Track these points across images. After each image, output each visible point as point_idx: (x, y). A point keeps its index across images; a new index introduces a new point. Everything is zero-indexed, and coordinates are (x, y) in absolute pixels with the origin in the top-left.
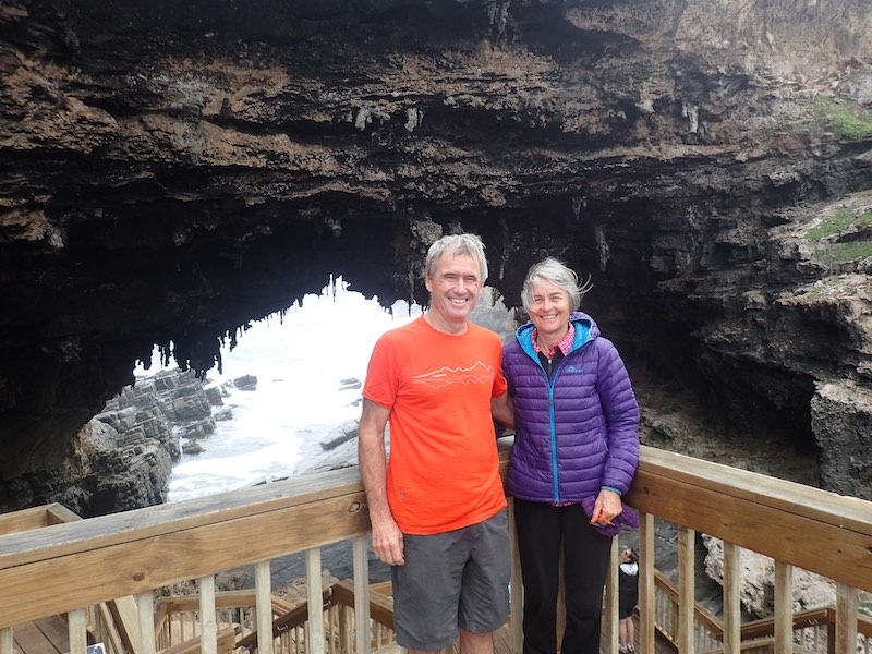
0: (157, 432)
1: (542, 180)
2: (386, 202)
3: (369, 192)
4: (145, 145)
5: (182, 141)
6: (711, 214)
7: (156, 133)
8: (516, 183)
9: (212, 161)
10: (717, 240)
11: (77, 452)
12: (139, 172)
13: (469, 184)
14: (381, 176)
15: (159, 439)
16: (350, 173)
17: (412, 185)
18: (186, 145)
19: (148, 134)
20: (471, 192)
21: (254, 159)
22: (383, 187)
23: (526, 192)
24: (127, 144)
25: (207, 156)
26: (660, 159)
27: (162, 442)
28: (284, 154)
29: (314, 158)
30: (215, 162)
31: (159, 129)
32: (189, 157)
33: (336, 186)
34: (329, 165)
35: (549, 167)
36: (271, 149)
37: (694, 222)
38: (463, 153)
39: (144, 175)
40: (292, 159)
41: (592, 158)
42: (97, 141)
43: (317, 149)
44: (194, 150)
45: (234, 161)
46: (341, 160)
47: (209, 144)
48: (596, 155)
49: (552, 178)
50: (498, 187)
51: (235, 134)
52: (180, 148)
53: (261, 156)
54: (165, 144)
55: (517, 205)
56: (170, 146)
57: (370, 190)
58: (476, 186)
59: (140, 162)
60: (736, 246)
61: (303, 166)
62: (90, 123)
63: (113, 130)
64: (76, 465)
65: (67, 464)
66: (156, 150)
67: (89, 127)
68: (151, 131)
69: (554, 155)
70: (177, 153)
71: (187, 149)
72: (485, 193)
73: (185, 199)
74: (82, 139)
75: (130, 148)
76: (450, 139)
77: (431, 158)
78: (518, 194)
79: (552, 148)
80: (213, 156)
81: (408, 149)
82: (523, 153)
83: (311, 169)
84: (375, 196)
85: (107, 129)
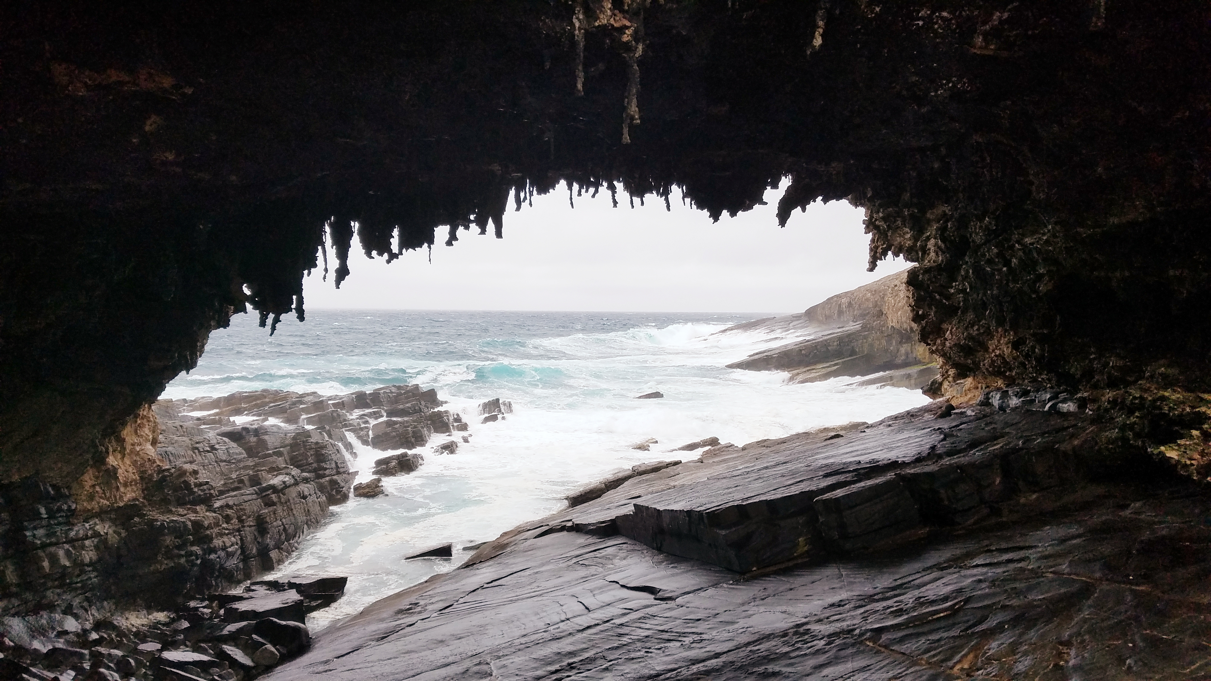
11: (110, 461)
64: (106, 483)
65: (89, 479)
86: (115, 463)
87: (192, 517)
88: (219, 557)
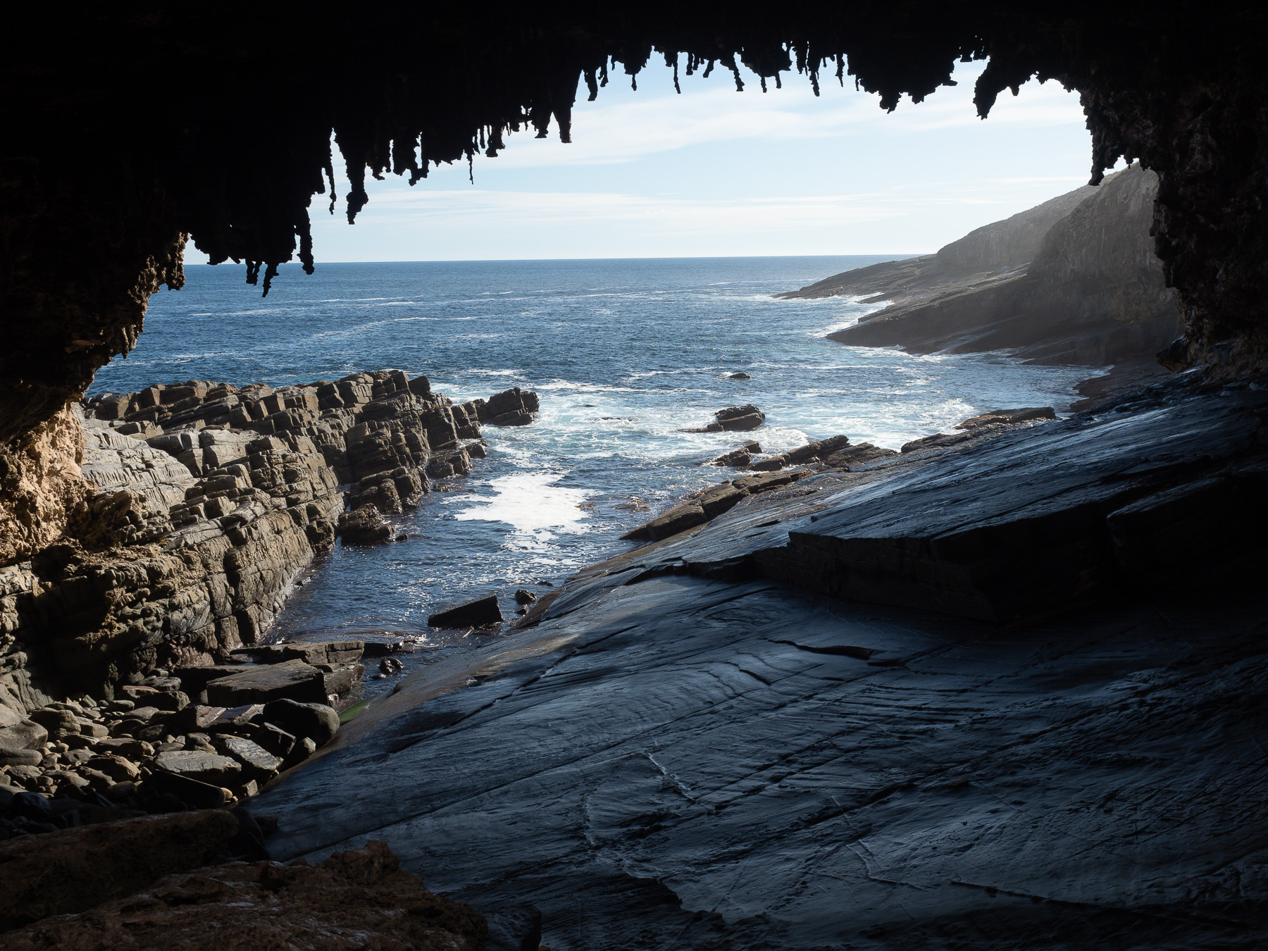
0: (280, 480)
11: (25, 485)
15: (285, 495)
27: (291, 503)
64: (23, 517)
86: (31, 489)
87: (145, 561)
88: (185, 617)
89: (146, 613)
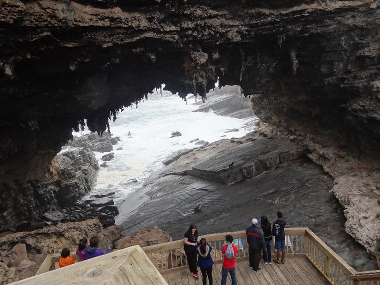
1: (261, 26)
2: (177, 42)
3: (168, 37)
4: (43, 17)
5: (61, 14)
6: (354, 40)
7: (48, 10)
8: (246, 28)
9: (80, 24)
10: (358, 54)
11: (51, 170)
12: (42, 32)
13: (221, 30)
14: (173, 28)
15: (90, 162)
16: (156, 27)
17: (190, 32)
18: (64, 16)
19: (43, 11)
20: (222, 35)
21: (103, 22)
22: (175, 34)
23: (252, 33)
24: (33, 17)
25: (76, 21)
26: (327, 10)
27: (91, 164)
28: (119, 18)
29: (135, 20)
30: (81, 24)
31: (49, 8)
32: (66, 23)
33: (150, 35)
34: (144, 23)
35: (264, 18)
36: (111, 16)
37: (345, 45)
38: (216, 13)
39: (45, 34)
40: (124, 21)
41: (288, 12)
42: (15, 16)
43: (137, 15)
44: (69, 18)
45: (91, 23)
46: (150, 20)
47: (77, 15)
48: (290, 10)
49: (266, 25)
50: (237, 32)
51: (91, 9)
52: (61, 18)
53: (107, 20)
54: (53, 16)
55: (247, 41)
56: (56, 17)
57: (167, 36)
58: (224, 31)
59: (42, 27)
60: (368, 57)
61: (129, 24)
62: (9, 6)
63: (23, 10)
64: (51, 176)
65: (47, 175)
66: (49, 19)
67: (9, 8)
68: (45, 9)
69: (267, 12)
70: (60, 21)
71: (65, 18)
72: (230, 35)
73: (70, 46)
74: (7, 15)
75: (35, 19)
76: (209, 5)
77: (199, 17)
78: (248, 35)
79: (266, 8)
80: (80, 22)
81: (186, 12)
82: (249, 12)
83: (134, 26)
84: (171, 39)
85: (20, 9)
88: (81, 191)
89: (76, 191)
